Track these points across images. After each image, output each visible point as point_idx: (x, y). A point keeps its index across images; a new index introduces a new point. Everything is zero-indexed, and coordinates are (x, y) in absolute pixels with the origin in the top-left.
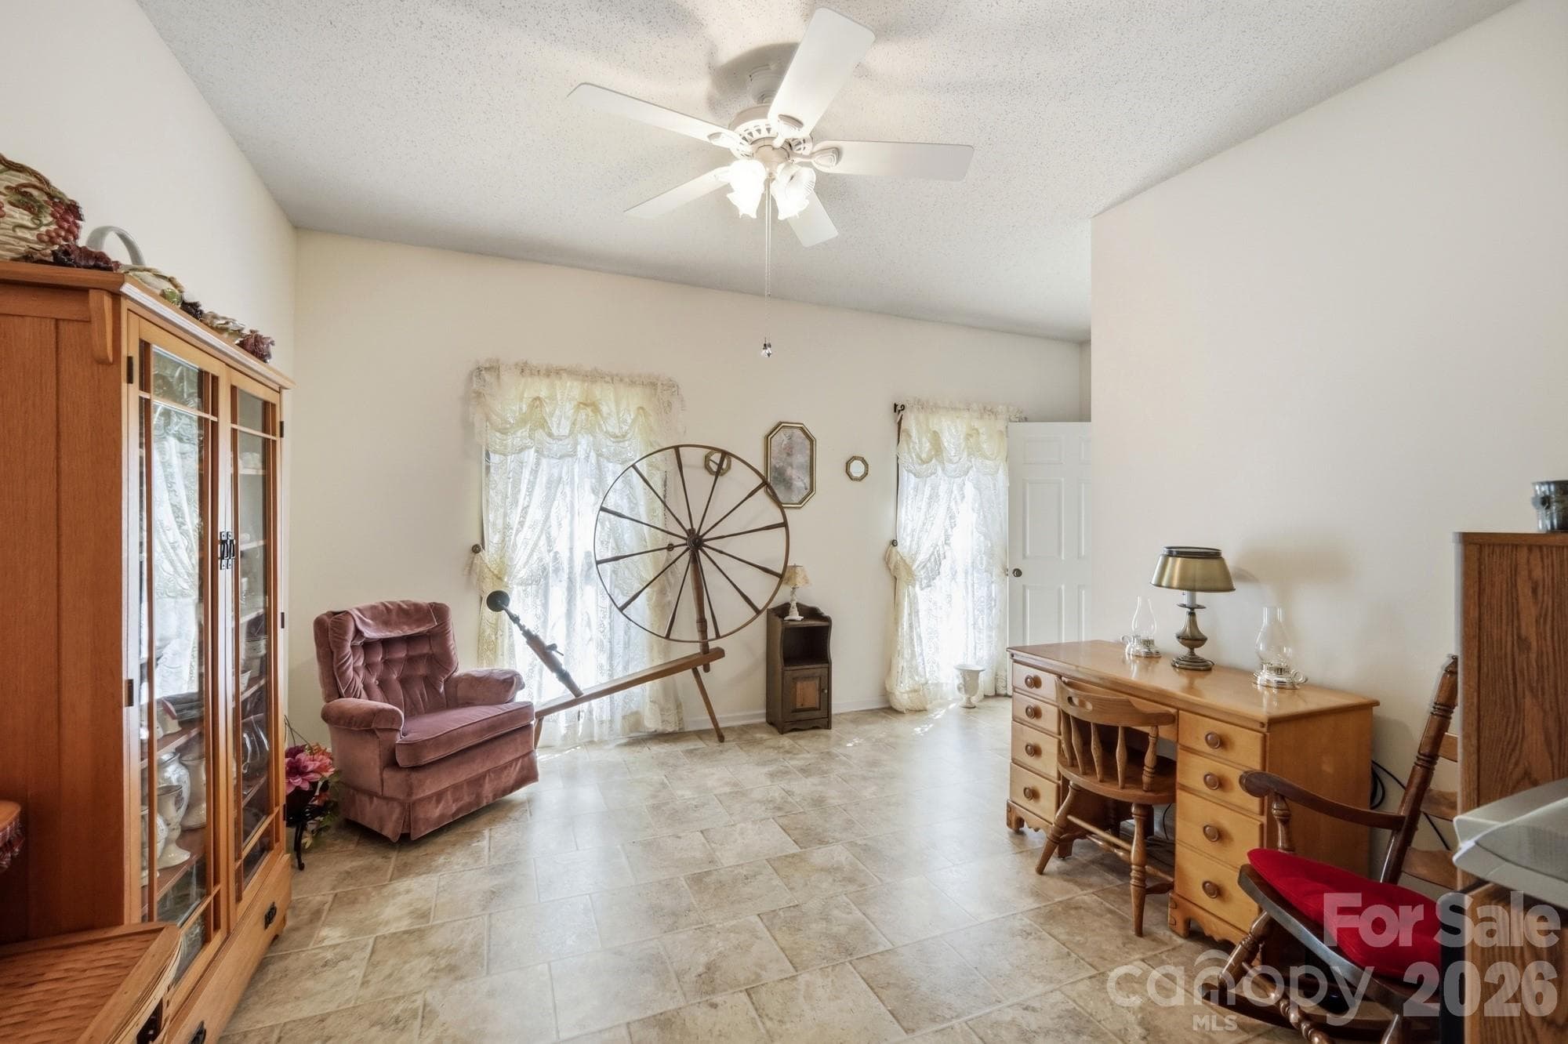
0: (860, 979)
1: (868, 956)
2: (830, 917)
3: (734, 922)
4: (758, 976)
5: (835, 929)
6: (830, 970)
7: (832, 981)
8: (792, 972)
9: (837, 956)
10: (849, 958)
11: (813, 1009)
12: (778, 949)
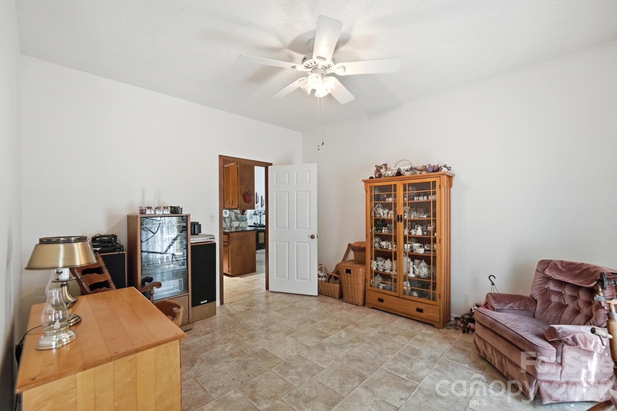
0: (279, 357)
1: (278, 364)
2: (298, 375)
3: (330, 364)
4: (309, 351)
5: (293, 370)
6: (289, 357)
7: (287, 355)
8: (299, 354)
9: (289, 362)
10: (284, 362)
11: (289, 348)
12: (308, 359)
